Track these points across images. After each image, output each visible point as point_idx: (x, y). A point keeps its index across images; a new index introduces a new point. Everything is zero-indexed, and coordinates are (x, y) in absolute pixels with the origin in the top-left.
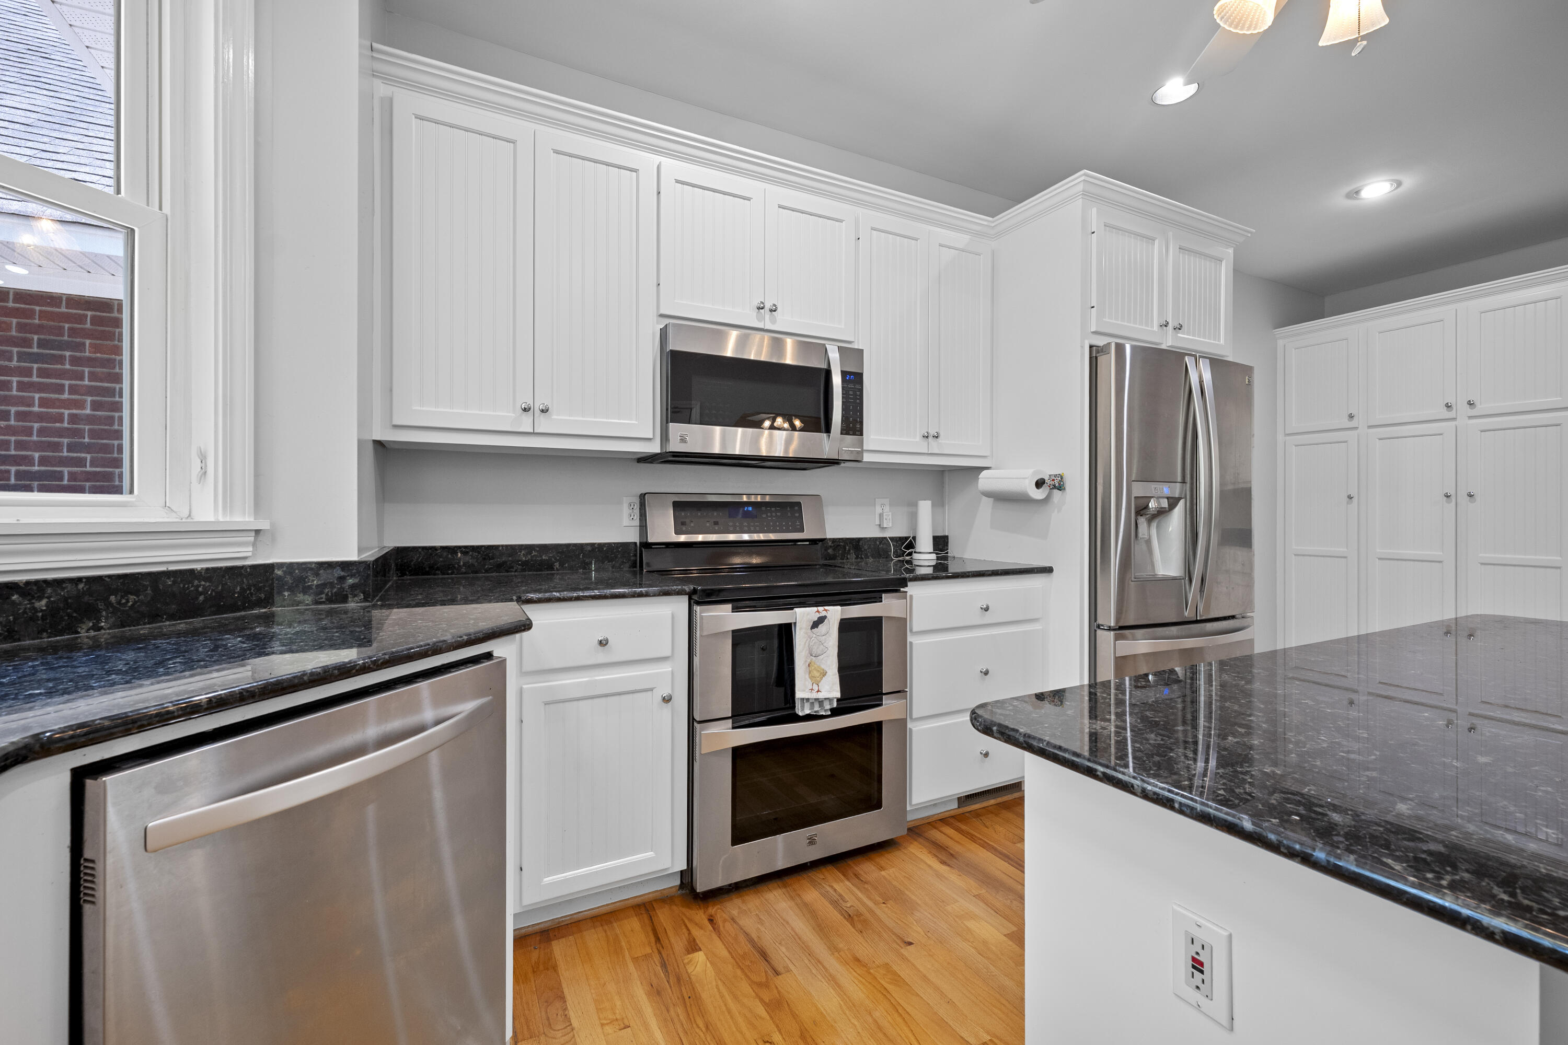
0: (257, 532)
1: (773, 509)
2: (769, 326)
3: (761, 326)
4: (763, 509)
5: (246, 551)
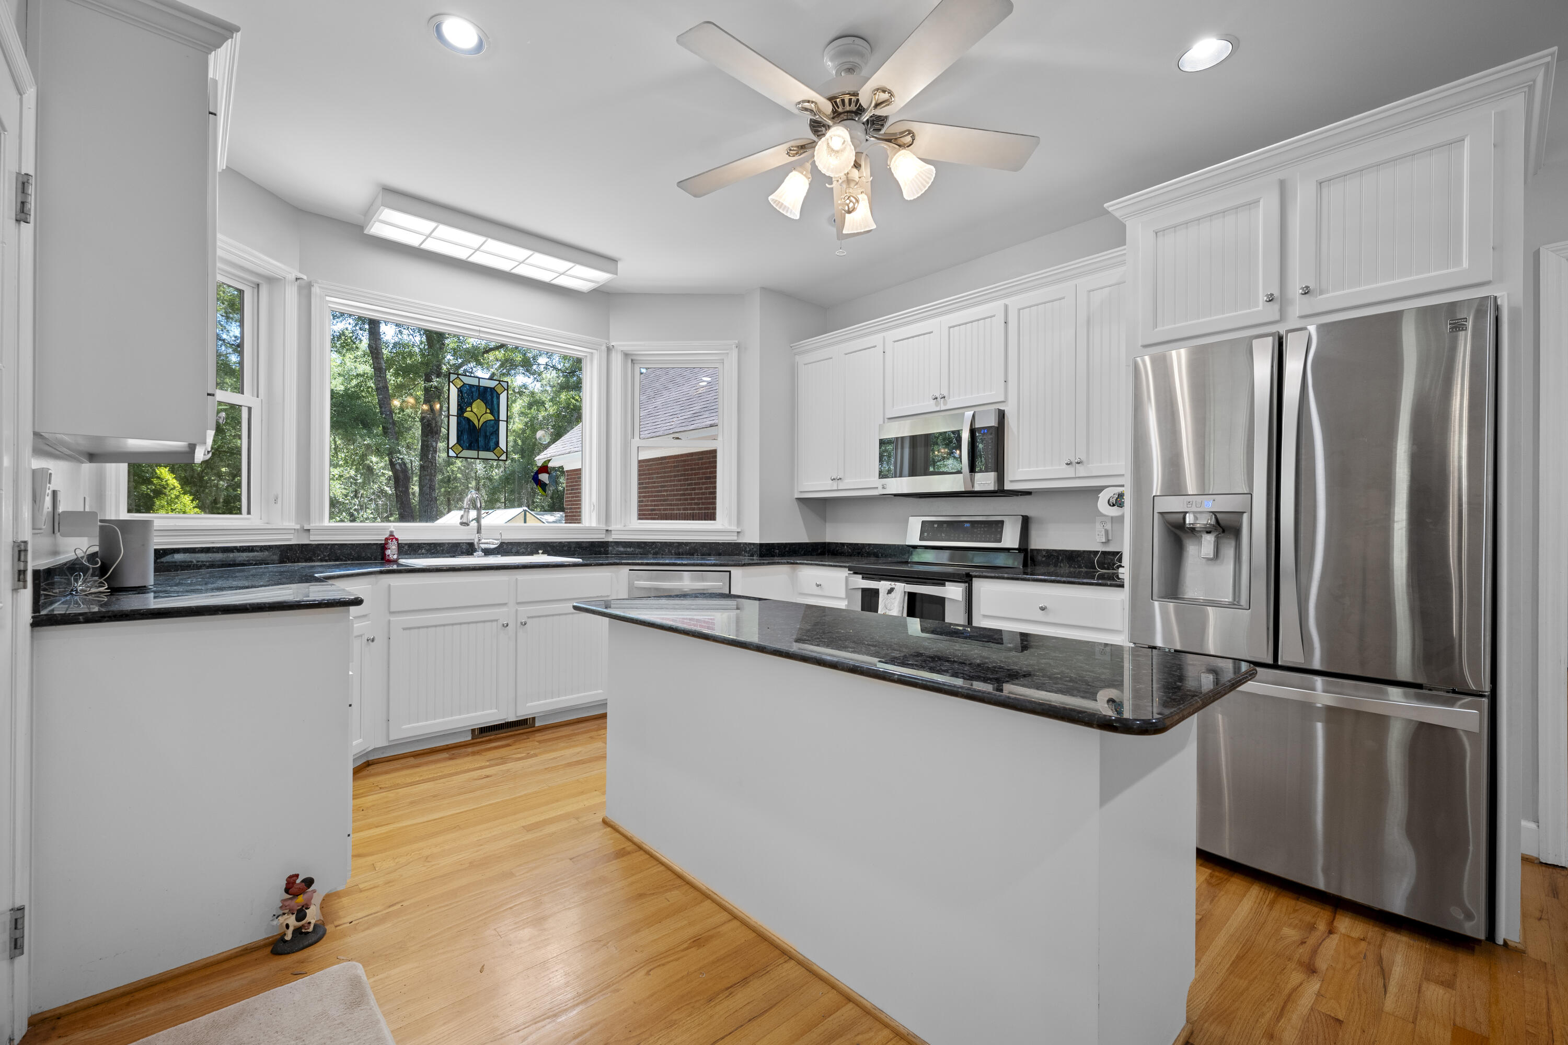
0: (738, 532)
1: (983, 526)
2: (943, 408)
3: (938, 409)
4: (976, 525)
5: (735, 538)
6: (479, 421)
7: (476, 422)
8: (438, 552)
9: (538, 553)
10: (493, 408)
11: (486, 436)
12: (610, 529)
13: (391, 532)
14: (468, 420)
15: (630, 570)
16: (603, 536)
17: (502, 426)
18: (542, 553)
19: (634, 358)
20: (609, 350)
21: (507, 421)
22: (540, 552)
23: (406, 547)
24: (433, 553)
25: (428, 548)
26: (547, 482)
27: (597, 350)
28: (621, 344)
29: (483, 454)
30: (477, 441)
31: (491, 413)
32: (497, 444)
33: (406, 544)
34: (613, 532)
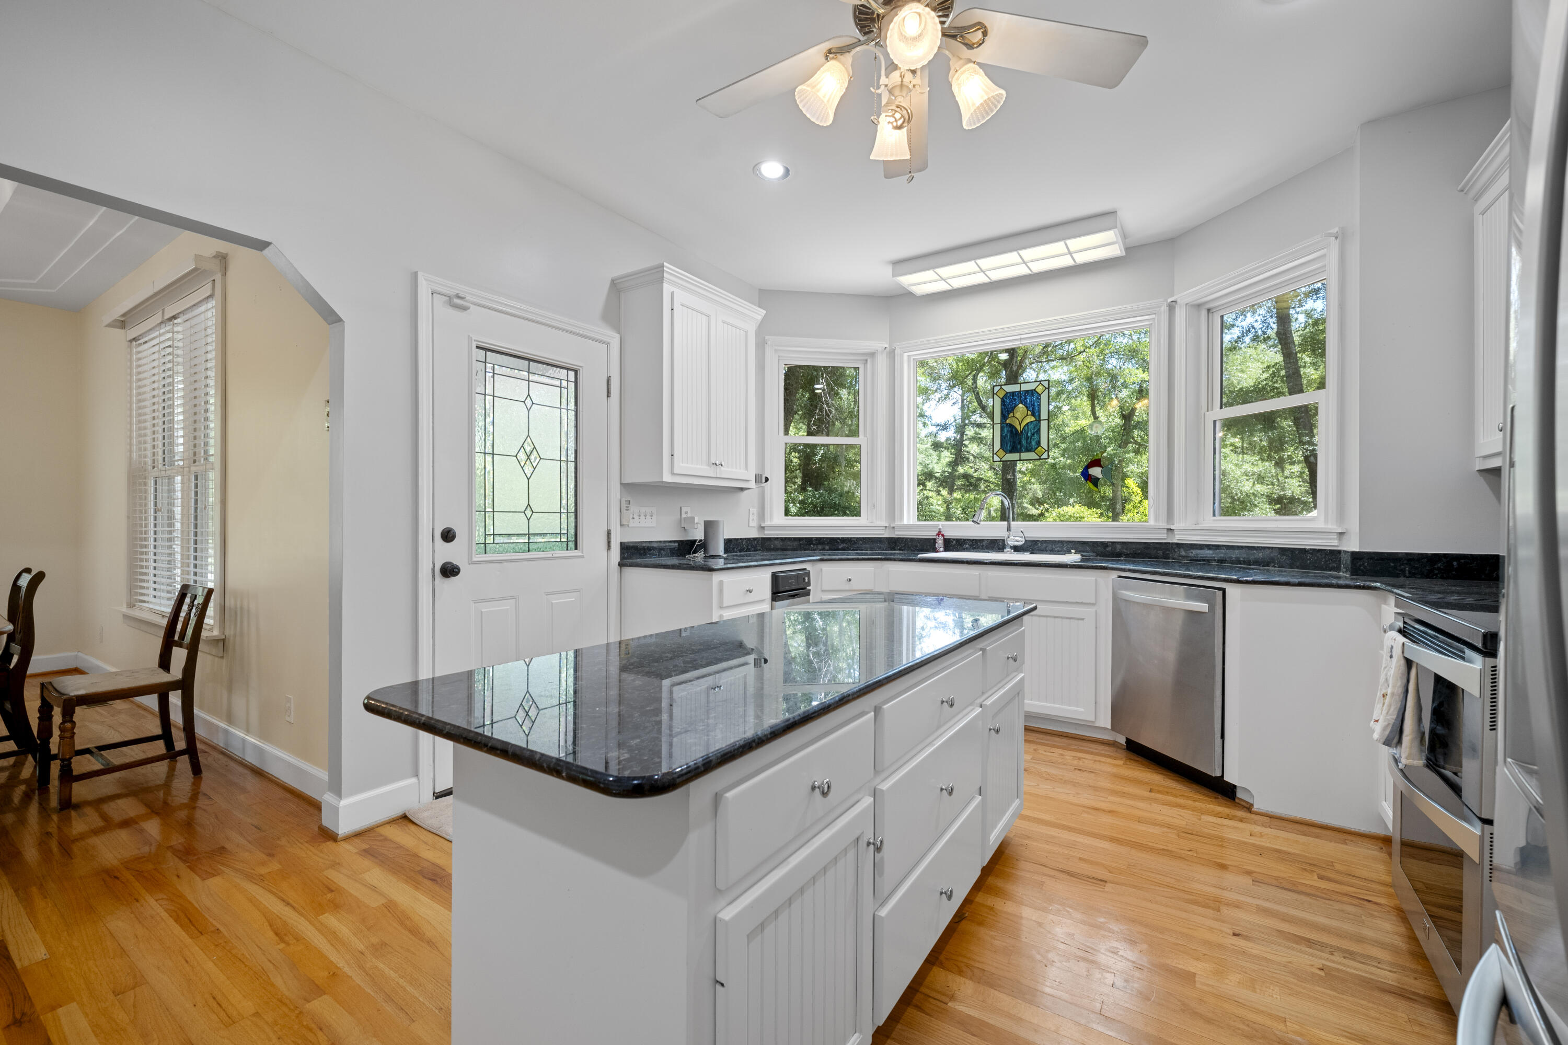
5: (1335, 543)
6: (1020, 425)
7: (1018, 428)
8: (978, 548)
9: (1071, 553)
10: (1034, 411)
11: (1027, 438)
12: (1172, 527)
13: (940, 529)
14: (1011, 426)
15: (1120, 577)
16: (1165, 536)
17: (1044, 425)
18: (1075, 553)
19: (1208, 306)
20: (1172, 307)
21: (1048, 420)
22: (1073, 551)
23: (954, 542)
24: (975, 548)
25: (971, 543)
26: (1100, 476)
27: (1155, 314)
28: (1185, 295)
29: (1025, 455)
30: (1020, 442)
31: (1033, 414)
32: (1039, 443)
33: (954, 540)
34: (1176, 532)
